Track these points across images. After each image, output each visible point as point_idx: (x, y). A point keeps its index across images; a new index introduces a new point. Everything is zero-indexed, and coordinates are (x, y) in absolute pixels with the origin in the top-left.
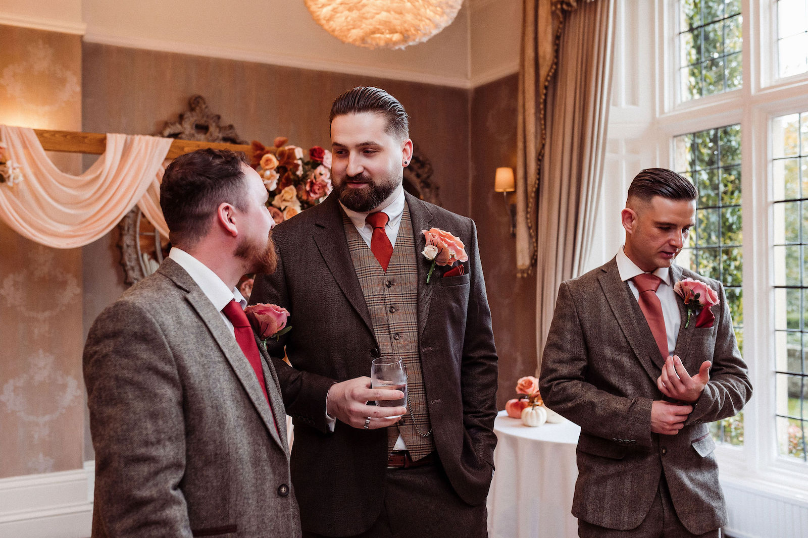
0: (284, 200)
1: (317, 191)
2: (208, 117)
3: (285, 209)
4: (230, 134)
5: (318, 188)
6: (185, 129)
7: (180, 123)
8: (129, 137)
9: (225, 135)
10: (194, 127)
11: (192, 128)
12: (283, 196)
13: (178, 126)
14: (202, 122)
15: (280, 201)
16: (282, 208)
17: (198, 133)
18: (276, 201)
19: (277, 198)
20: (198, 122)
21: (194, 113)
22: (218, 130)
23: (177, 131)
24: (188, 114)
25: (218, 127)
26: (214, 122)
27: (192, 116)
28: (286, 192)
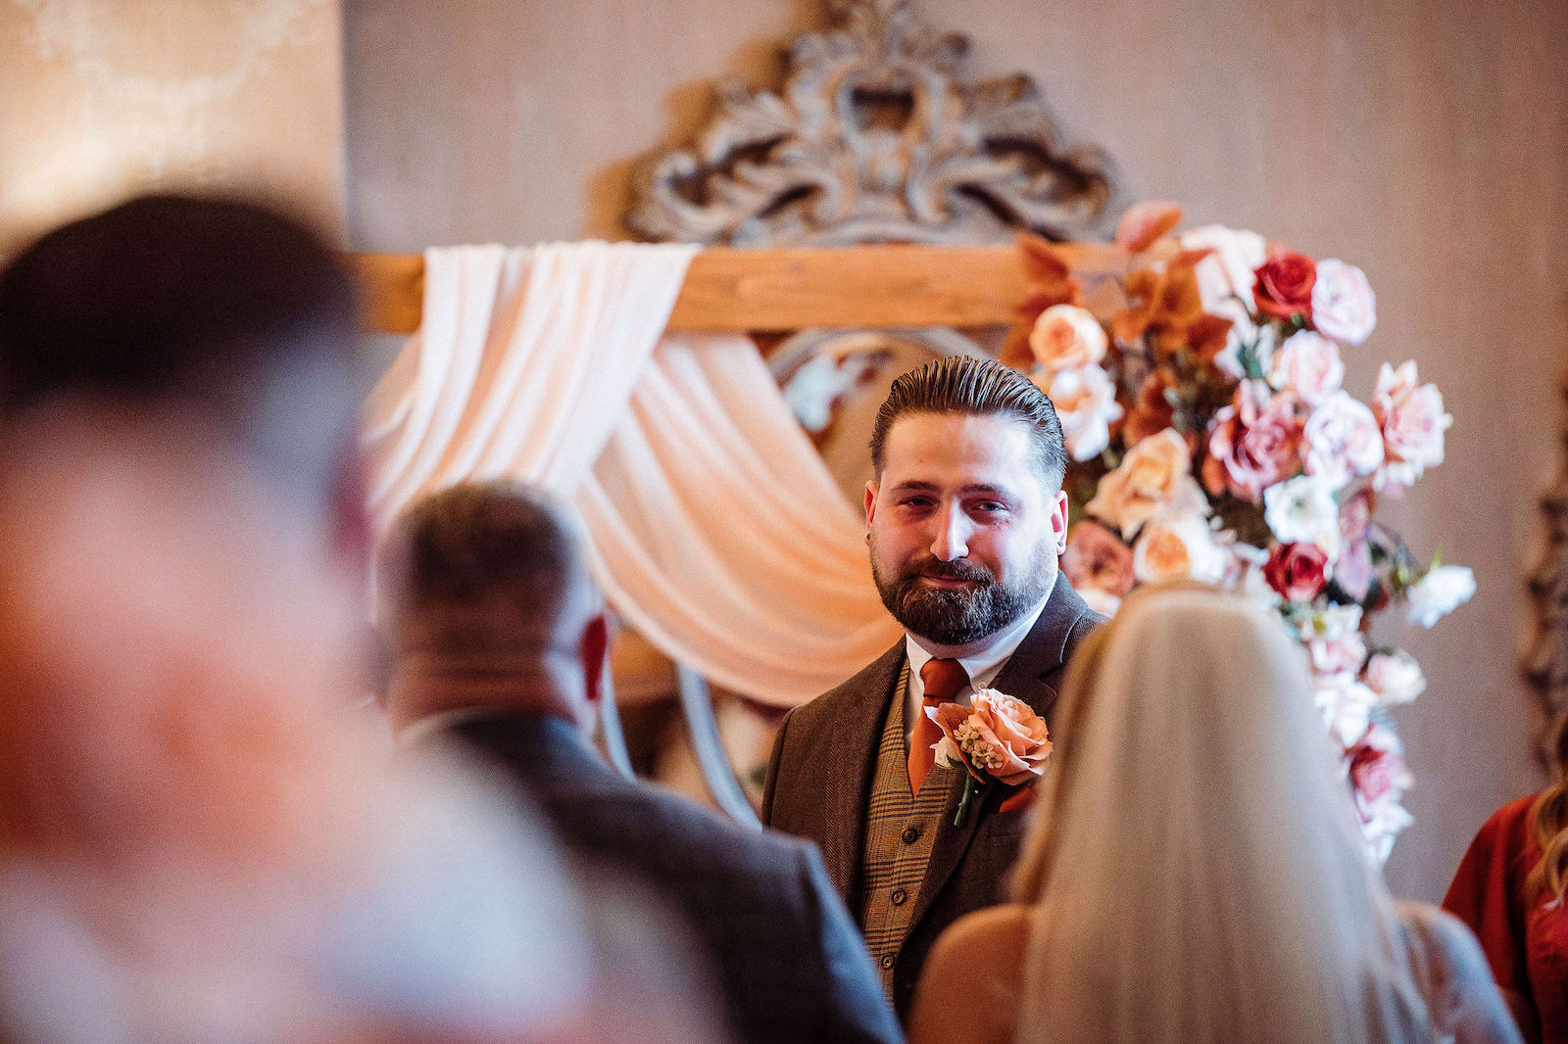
0: (1137, 496)
1: (1260, 455)
2: (908, 49)
3: (1138, 535)
4: (1021, 120)
5: (1266, 440)
6: (797, 115)
7: (779, 90)
8: (516, 257)
9: (996, 129)
10: (844, 102)
11: (834, 109)
12: (1129, 477)
13: (769, 104)
14: (880, 76)
15: (1119, 499)
16: (1129, 531)
17: (866, 126)
18: (1105, 499)
19: (1108, 485)
20: (863, 81)
21: (841, 38)
22: (956, 106)
23: (765, 132)
24: (814, 45)
25: (959, 91)
26: (940, 69)
27: (836, 52)
28: (1142, 462)
